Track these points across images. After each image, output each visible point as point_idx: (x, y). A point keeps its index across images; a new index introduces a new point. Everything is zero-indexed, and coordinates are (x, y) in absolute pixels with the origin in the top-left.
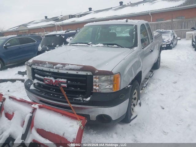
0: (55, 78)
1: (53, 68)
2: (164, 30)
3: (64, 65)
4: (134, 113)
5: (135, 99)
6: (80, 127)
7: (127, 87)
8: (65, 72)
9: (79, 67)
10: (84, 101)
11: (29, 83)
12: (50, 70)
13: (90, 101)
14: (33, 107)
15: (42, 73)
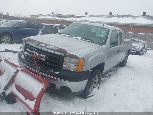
0: (39, 53)
1: (39, 46)
2: (137, 40)
3: (47, 45)
4: (92, 93)
5: (95, 83)
6: (43, 88)
7: (88, 71)
8: (46, 50)
9: (56, 49)
10: (54, 73)
11: (22, 54)
12: (36, 47)
13: (58, 74)
14: (17, 69)
15: (31, 48)
